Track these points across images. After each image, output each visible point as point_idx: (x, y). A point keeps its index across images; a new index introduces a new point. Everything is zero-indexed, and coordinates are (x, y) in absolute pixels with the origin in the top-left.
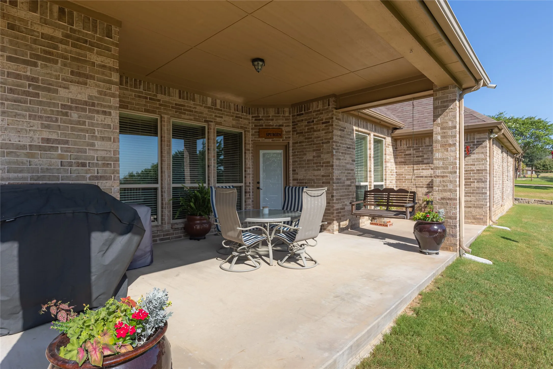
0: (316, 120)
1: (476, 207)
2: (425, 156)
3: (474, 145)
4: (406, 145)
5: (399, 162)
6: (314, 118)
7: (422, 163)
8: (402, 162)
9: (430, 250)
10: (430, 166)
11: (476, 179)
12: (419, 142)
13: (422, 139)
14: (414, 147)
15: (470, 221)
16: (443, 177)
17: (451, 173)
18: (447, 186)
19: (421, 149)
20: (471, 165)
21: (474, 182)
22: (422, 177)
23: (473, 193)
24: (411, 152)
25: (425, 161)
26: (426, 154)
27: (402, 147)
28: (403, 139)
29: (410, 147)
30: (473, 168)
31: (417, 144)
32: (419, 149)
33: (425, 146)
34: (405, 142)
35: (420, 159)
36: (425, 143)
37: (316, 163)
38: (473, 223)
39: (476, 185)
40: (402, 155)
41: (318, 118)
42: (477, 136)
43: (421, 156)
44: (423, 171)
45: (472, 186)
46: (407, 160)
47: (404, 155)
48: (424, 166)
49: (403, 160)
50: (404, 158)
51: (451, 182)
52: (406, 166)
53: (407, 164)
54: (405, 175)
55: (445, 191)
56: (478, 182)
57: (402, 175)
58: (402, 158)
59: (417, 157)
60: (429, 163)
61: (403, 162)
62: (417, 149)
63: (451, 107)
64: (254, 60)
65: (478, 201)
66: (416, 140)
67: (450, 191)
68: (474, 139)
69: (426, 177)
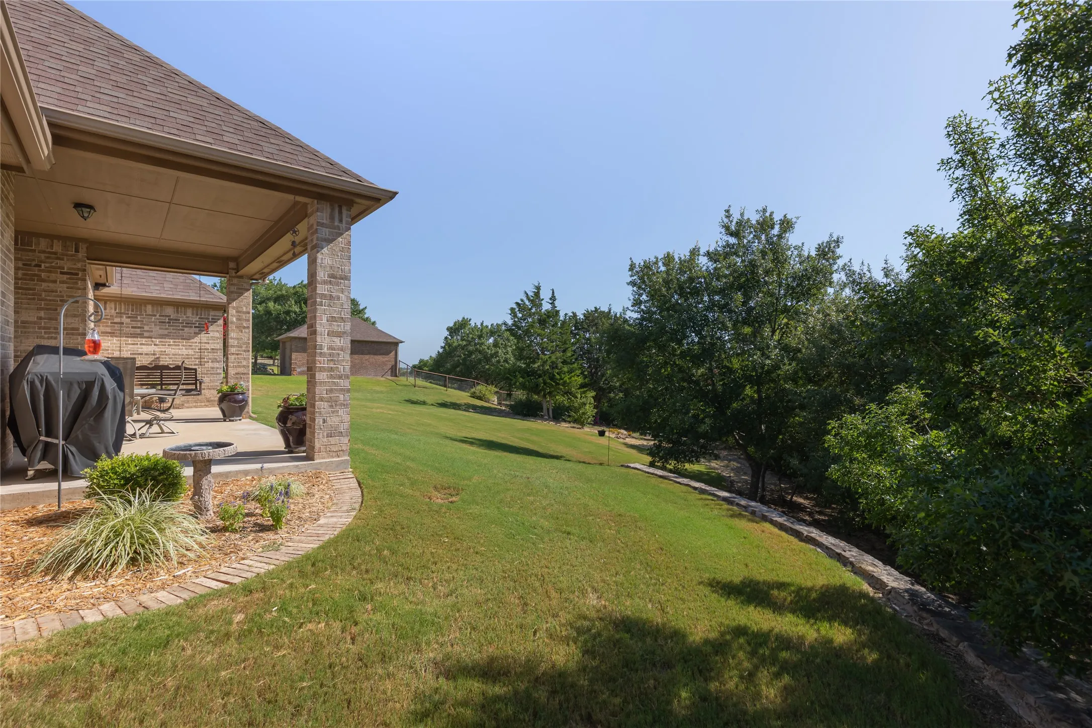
0: (47, 265)
1: (210, 389)
2: (146, 328)
3: (209, 322)
4: (115, 310)
5: (102, 333)
6: (41, 262)
7: (141, 336)
8: (107, 333)
9: (237, 417)
10: (152, 341)
11: (210, 359)
12: (136, 308)
13: (141, 305)
14: (128, 314)
15: (203, 404)
16: (237, 354)
17: (245, 351)
18: (241, 362)
19: (139, 317)
20: (206, 343)
21: (208, 362)
22: (142, 354)
23: (207, 374)
24: (125, 320)
25: (146, 334)
26: (148, 325)
27: (107, 311)
28: (111, 301)
29: (121, 313)
30: (207, 346)
31: (132, 311)
32: (137, 317)
33: (146, 315)
34: (113, 306)
35: (138, 331)
36: (146, 312)
37: (44, 328)
38: (206, 406)
39: (210, 364)
40: (107, 323)
41: (52, 263)
42: (212, 313)
43: (139, 328)
44: (143, 346)
45: (206, 366)
46: (115, 330)
47: (111, 323)
48: (144, 341)
49: (108, 330)
50: (111, 327)
51: (245, 359)
52: (115, 339)
53: (116, 336)
54: (113, 350)
55: (239, 367)
56: (212, 362)
57: (108, 350)
58: (107, 326)
59: (132, 327)
60: (151, 338)
61: (110, 333)
62: (133, 318)
63: (246, 294)
64: (78, 206)
65: (213, 382)
66: (133, 305)
67: (244, 366)
68: (209, 315)
69: (146, 354)
